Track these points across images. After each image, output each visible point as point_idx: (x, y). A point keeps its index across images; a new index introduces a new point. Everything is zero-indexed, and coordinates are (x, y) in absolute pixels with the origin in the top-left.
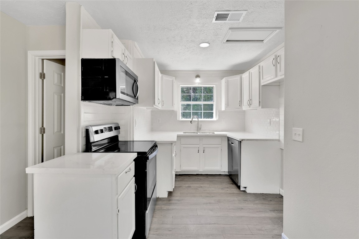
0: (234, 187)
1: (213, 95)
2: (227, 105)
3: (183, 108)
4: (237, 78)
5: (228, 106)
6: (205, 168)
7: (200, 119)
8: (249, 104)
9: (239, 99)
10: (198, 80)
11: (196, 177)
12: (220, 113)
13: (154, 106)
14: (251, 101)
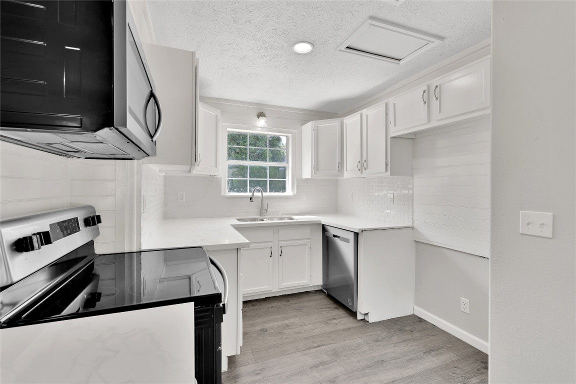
0: (343, 315)
2: (316, 168)
3: (231, 172)
4: (334, 123)
5: (317, 171)
6: (283, 284)
7: (265, 194)
9: (337, 160)
10: (262, 122)
12: (300, 183)
14: (365, 163)
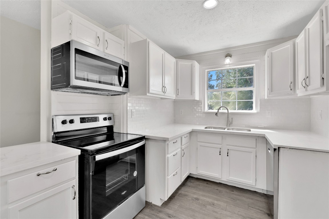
1: (253, 78)
5: (272, 91)
6: (230, 178)
8: (304, 85)
9: (291, 79)
10: (228, 61)
11: (216, 187)
13: (148, 94)
14: (308, 79)
